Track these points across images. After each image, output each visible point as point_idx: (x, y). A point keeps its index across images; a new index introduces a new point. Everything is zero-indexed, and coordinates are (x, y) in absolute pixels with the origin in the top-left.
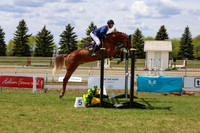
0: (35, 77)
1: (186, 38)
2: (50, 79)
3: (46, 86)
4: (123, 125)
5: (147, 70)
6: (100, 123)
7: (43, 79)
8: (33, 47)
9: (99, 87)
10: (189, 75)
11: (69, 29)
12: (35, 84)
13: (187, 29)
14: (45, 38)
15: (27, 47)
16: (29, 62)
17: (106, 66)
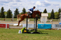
0: (6, 24)
1: (53, 12)
2: (11, 25)
3: (10, 27)
4: (33, 39)
5: (41, 22)
6: (26, 38)
7: (9, 25)
8: (6, 15)
9: (26, 27)
10: (53, 23)
11: (17, 10)
12: (6, 26)
13: (53, 10)
14: (9, 12)
15: (4, 15)
16: (5, 20)
17: (28, 21)
